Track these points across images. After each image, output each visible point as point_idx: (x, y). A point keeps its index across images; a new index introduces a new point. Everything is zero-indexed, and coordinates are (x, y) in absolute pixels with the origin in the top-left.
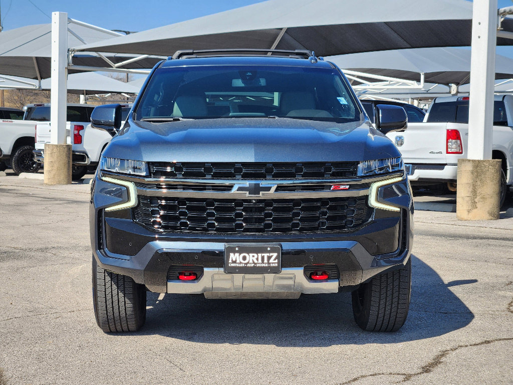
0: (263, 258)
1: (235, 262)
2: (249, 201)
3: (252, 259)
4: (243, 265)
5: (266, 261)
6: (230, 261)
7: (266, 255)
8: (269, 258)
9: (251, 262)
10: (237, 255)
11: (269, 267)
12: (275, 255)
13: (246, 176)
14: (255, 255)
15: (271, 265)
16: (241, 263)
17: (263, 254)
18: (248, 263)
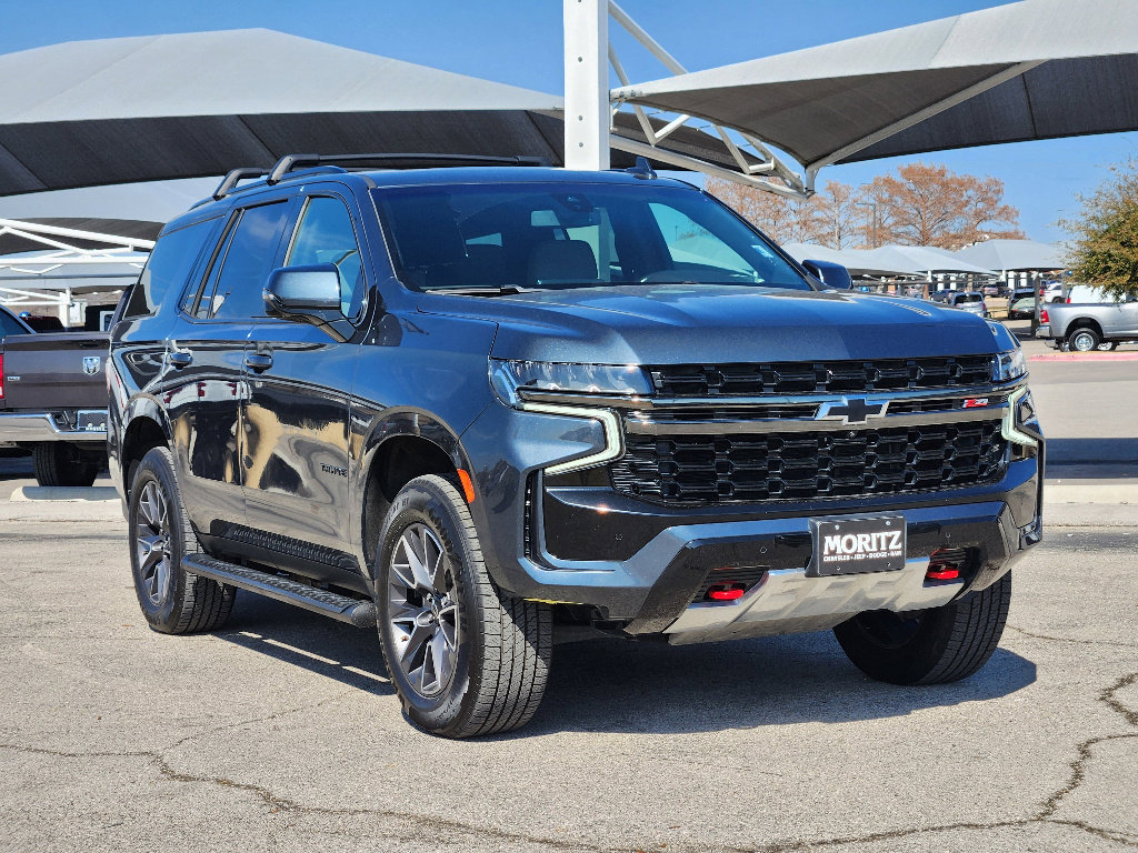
0: (879, 541)
1: (833, 553)
2: (843, 434)
3: (863, 544)
4: (848, 558)
5: (883, 548)
6: (826, 552)
7: (884, 535)
8: (889, 540)
9: (861, 550)
10: (837, 538)
11: (889, 558)
12: (897, 534)
13: (836, 387)
14: (867, 536)
15: (892, 554)
16: (844, 554)
17: (878, 535)
18: (856, 553)
